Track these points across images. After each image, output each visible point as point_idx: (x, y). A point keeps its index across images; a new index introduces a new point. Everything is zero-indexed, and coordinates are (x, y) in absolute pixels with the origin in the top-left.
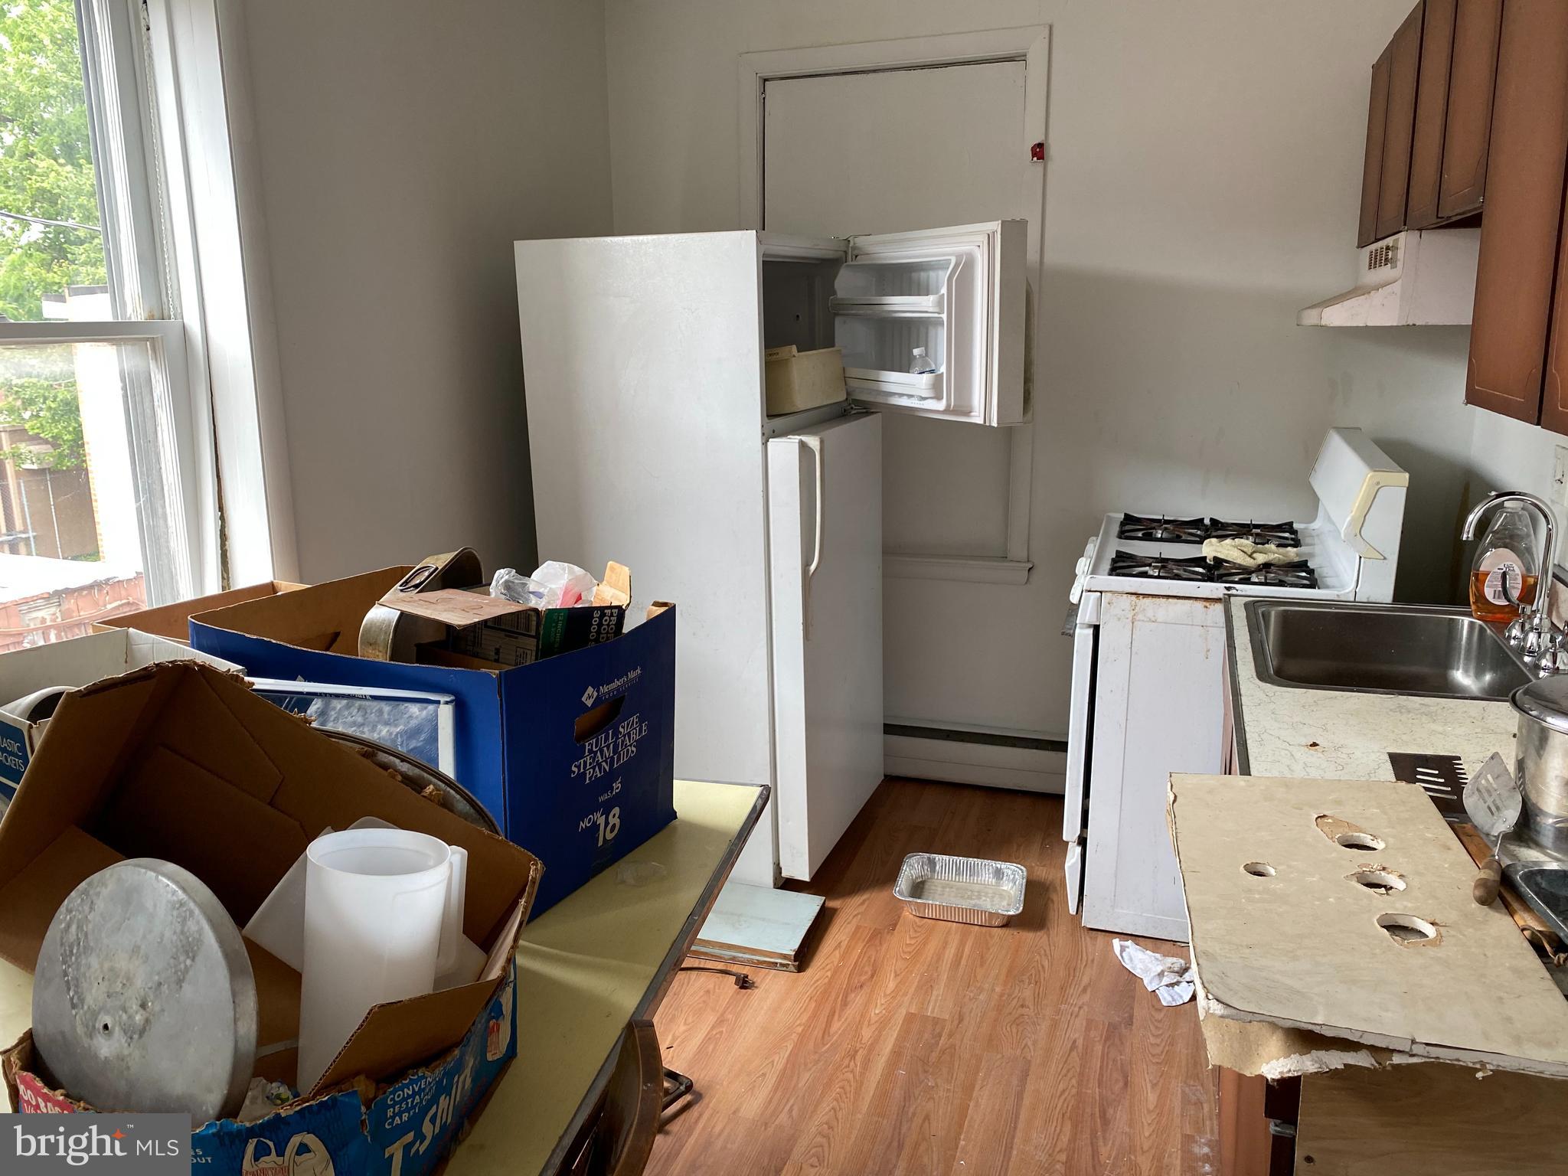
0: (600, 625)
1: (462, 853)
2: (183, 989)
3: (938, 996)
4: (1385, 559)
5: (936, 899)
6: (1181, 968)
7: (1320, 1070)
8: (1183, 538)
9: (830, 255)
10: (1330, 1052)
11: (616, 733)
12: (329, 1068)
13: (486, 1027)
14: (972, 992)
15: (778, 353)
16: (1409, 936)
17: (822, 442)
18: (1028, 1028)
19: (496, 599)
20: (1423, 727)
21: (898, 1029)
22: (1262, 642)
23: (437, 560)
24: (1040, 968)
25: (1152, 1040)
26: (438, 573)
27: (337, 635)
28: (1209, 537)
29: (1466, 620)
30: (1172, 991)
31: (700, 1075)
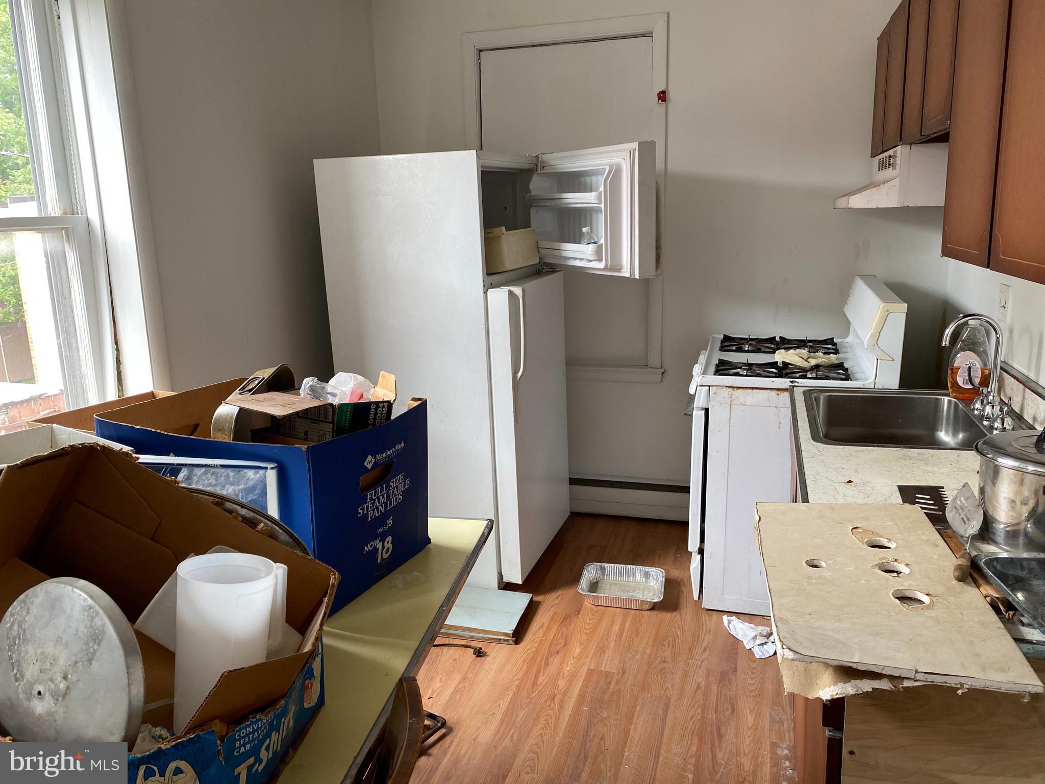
0: (376, 414)
1: (284, 568)
2: (92, 665)
3: (608, 657)
4: (893, 360)
5: (606, 593)
6: (767, 633)
7: (857, 693)
8: (762, 350)
9: (525, 166)
10: (863, 681)
11: (388, 487)
12: (194, 716)
13: (303, 685)
14: (631, 653)
15: (493, 232)
16: (912, 603)
17: (523, 291)
18: (668, 676)
19: (304, 398)
20: (920, 469)
21: (583, 680)
22: (815, 416)
23: (264, 372)
24: (675, 636)
25: (750, 681)
26: (265, 381)
27: (197, 426)
28: (779, 349)
29: (946, 399)
30: (762, 649)
31: (451, 715)
